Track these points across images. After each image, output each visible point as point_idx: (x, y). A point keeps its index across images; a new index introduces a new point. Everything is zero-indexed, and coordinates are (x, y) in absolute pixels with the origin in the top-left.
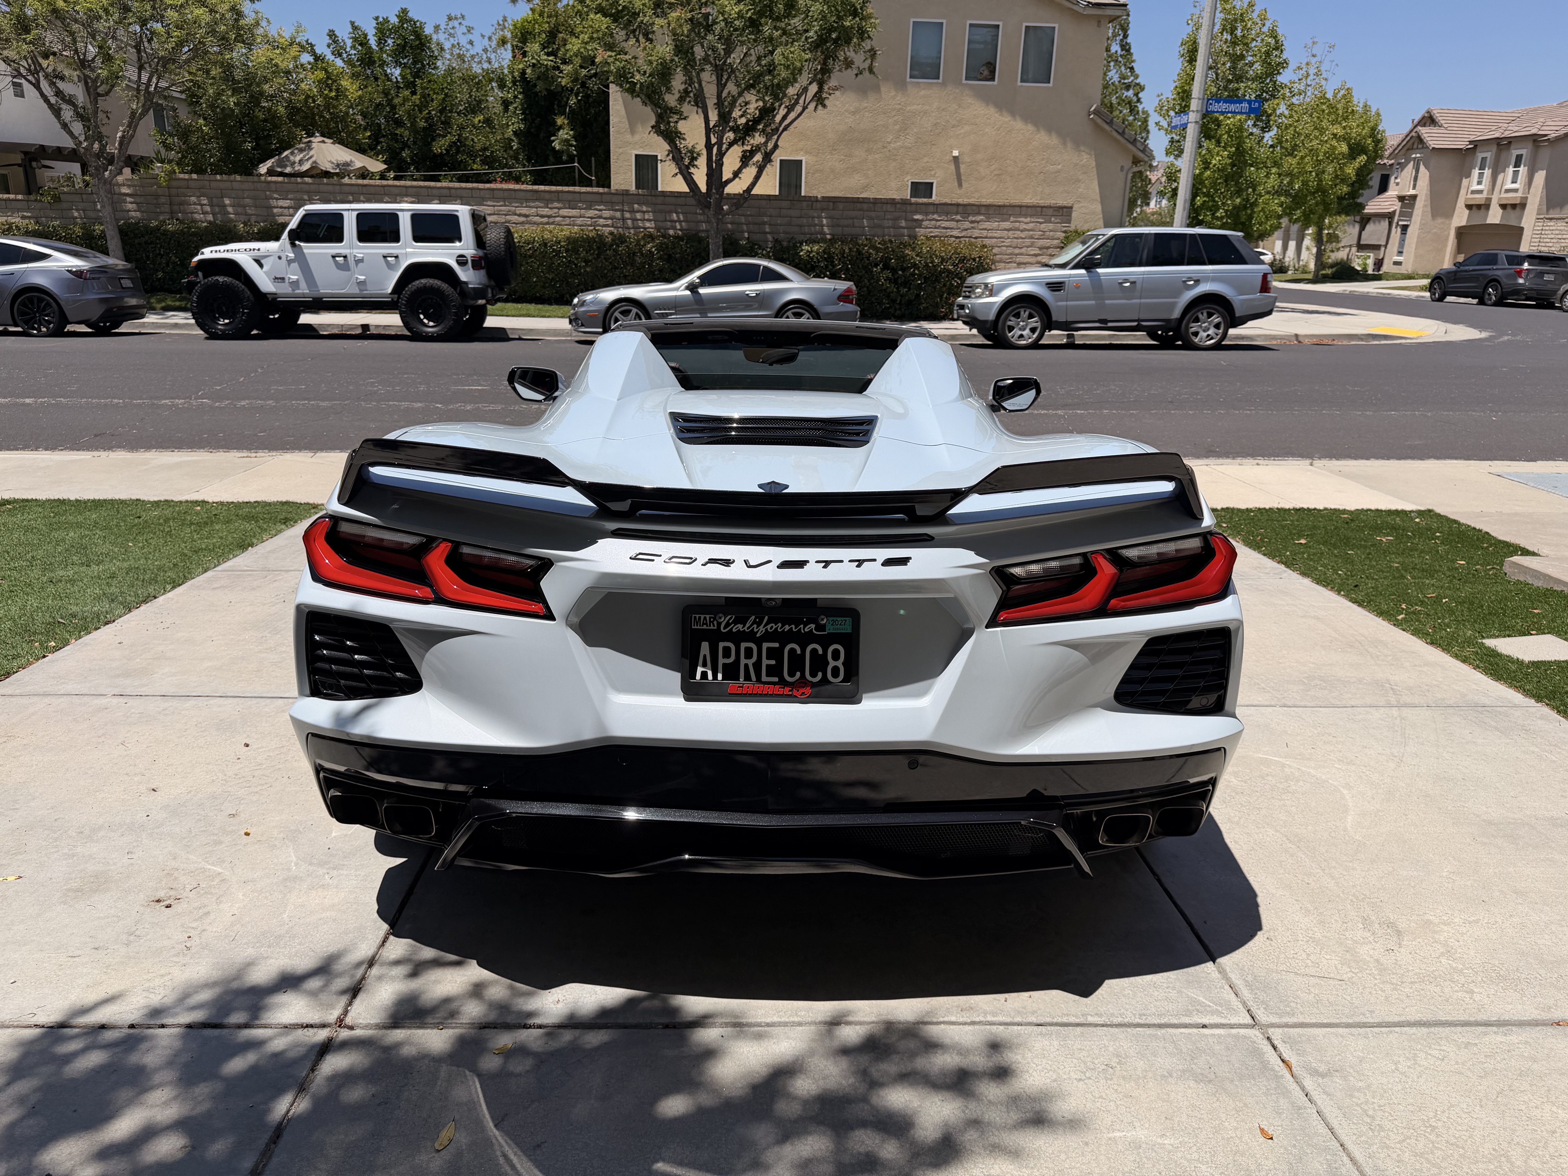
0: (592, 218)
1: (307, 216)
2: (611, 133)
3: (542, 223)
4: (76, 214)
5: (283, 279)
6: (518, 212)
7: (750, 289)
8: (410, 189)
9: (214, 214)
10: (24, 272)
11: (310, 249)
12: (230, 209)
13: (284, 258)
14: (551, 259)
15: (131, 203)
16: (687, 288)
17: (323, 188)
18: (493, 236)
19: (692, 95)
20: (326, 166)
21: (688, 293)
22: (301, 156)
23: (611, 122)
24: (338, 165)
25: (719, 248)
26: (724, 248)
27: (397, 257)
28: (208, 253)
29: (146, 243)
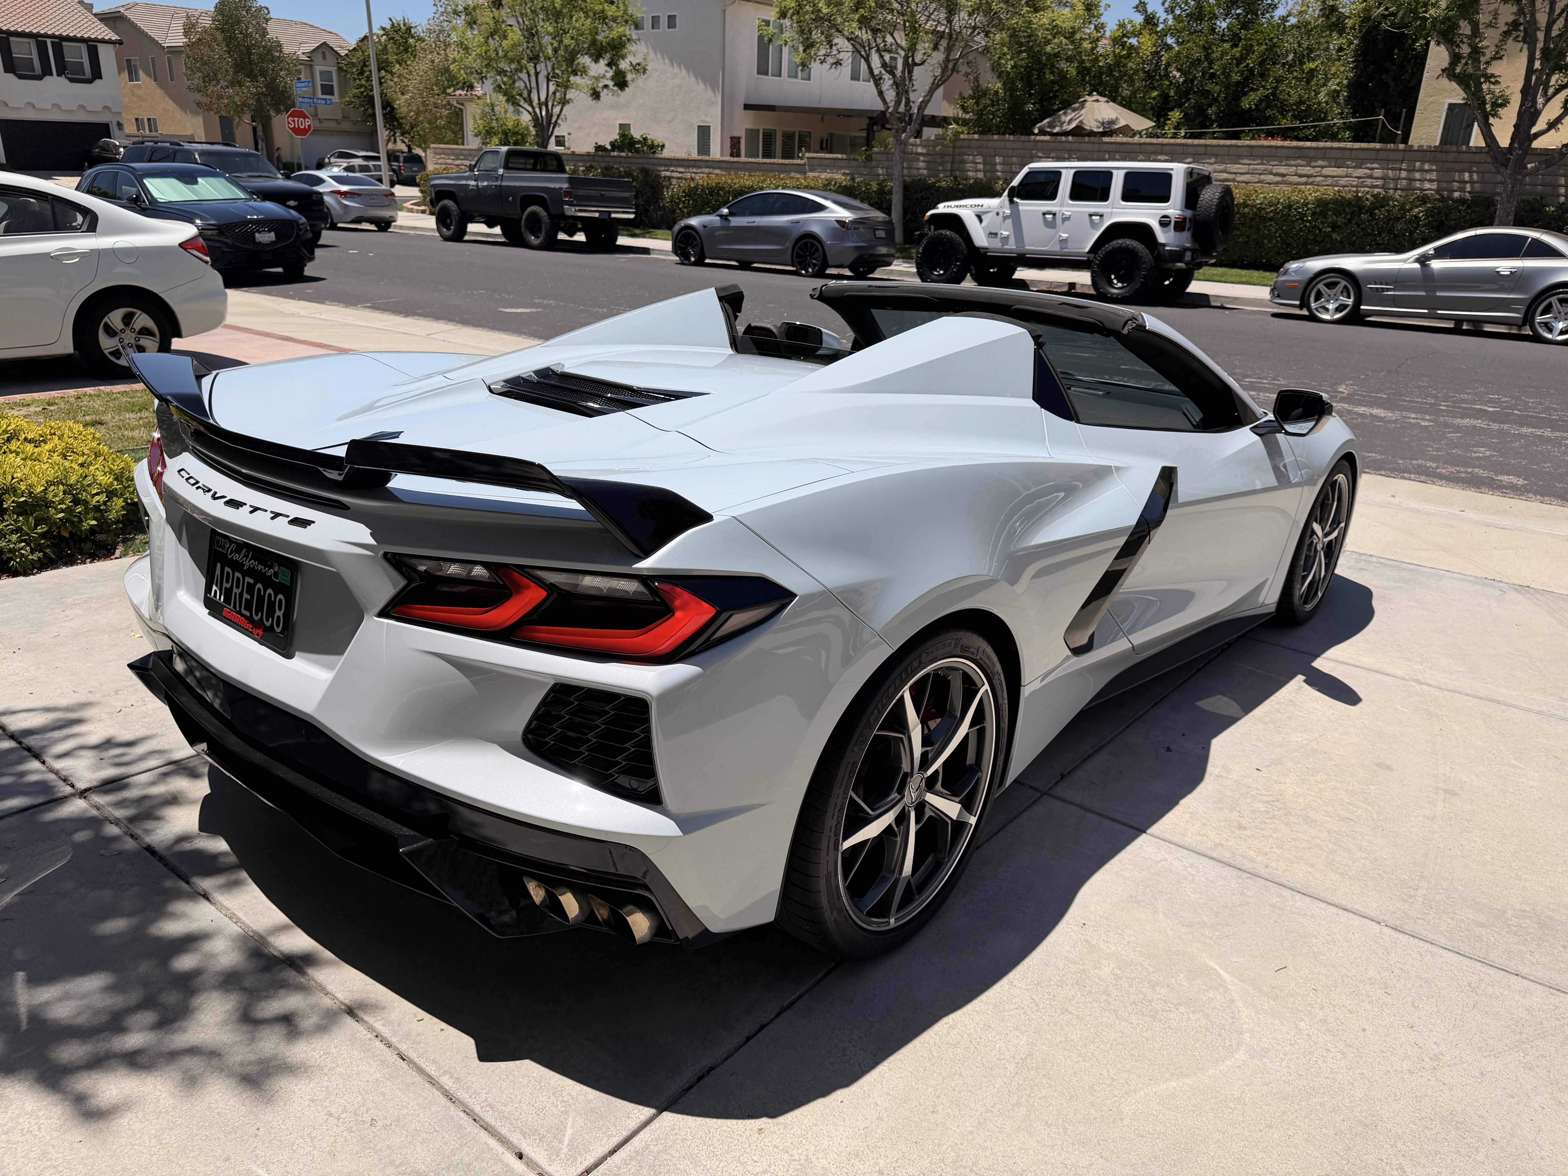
0: (1359, 178)
1: (1031, 174)
2: (1424, 79)
3: (1299, 184)
4: (880, 172)
5: (996, 234)
6: (1274, 171)
7: (1505, 265)
8: (1165, 147)
9: (985, 172)
10: (806, 221)
11: (1027, 206)
12: (999, 167)
13: (1001, 214)
14: (1293, 222)
15: (923, 162)
16: (1417, 260)
17: (1085, 146)
18: (1209, 195)
19: (1522, 28)
20: (1091, 125)
21: (1417, 266)
22: (1073, 115)
23: (1427, 66)
24: (1103, 124)
25: (1508, 215)
26: (1516, 215)
27: (1101, 216)
28: (943, 208)
29: (922, 198)
